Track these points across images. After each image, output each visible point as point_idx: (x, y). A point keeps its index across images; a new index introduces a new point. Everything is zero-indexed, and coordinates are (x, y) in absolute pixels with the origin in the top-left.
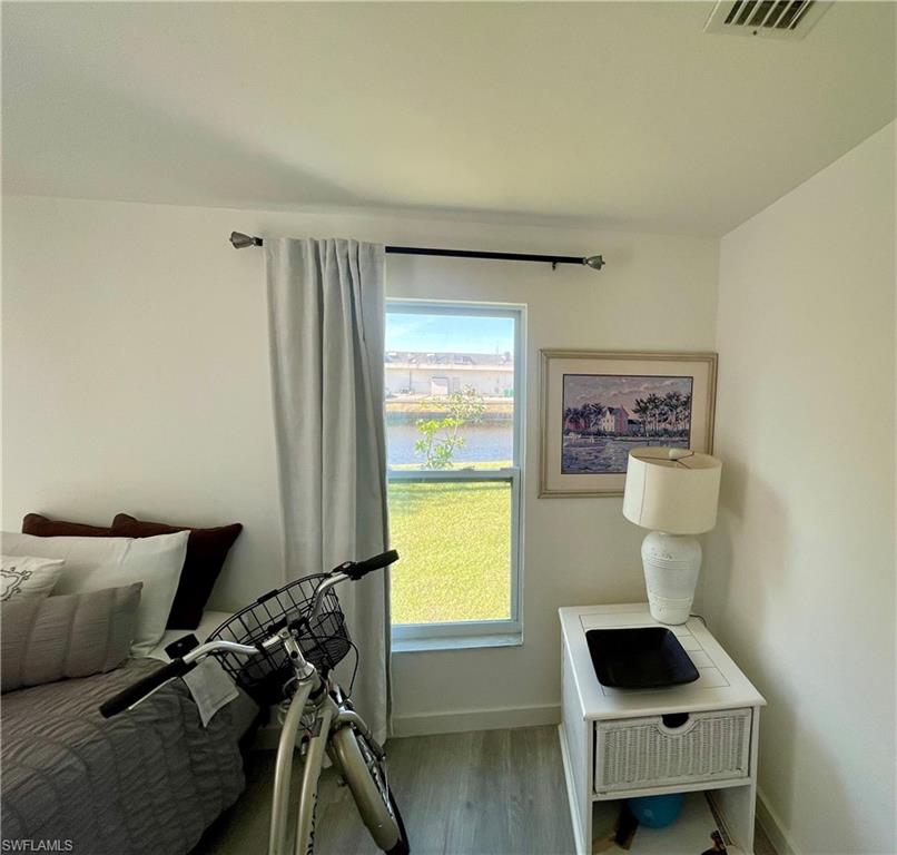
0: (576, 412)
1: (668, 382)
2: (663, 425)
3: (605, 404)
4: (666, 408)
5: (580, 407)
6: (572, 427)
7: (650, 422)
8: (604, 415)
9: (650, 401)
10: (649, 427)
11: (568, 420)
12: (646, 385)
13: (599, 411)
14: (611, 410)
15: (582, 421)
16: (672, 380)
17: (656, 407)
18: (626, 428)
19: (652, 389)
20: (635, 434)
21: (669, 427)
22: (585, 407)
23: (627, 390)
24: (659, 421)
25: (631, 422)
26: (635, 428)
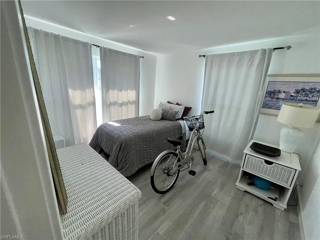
0: (271, 92)
1: (312, 84)
2: (306, 98)
3: (282, 90)
4: (308, 92)
5: (272, 91)
6: (268, 96)
7: (299, 97)
8: (281, 93)
9: (302, 90)
10: (298, 98)
11: (267, 94)
12: (301, 85)
13: (279, 92)
14: (284, 92)
15: (272, 95)
16: (314, 83)
17: (304, 92)
18: (289, 97)
19: (304, 86)
20: (292, 100)
21: (308, 99)
22: (274, 91)
23: (292, 86)
24: (304, 96)
25: (291, 96)
26: (292, 98)
